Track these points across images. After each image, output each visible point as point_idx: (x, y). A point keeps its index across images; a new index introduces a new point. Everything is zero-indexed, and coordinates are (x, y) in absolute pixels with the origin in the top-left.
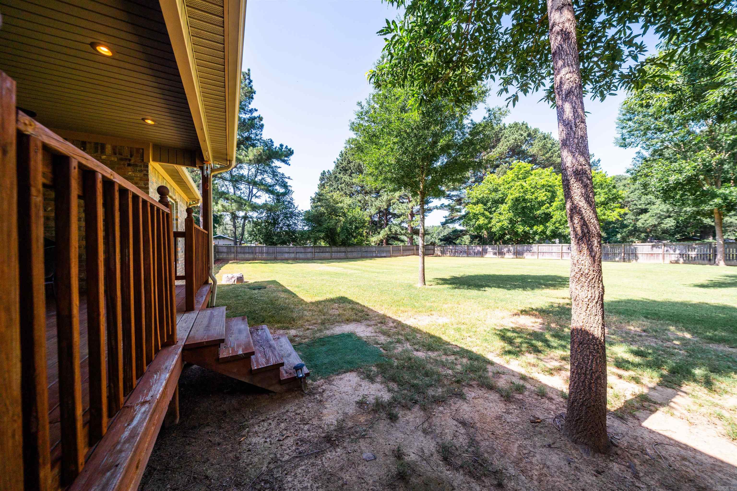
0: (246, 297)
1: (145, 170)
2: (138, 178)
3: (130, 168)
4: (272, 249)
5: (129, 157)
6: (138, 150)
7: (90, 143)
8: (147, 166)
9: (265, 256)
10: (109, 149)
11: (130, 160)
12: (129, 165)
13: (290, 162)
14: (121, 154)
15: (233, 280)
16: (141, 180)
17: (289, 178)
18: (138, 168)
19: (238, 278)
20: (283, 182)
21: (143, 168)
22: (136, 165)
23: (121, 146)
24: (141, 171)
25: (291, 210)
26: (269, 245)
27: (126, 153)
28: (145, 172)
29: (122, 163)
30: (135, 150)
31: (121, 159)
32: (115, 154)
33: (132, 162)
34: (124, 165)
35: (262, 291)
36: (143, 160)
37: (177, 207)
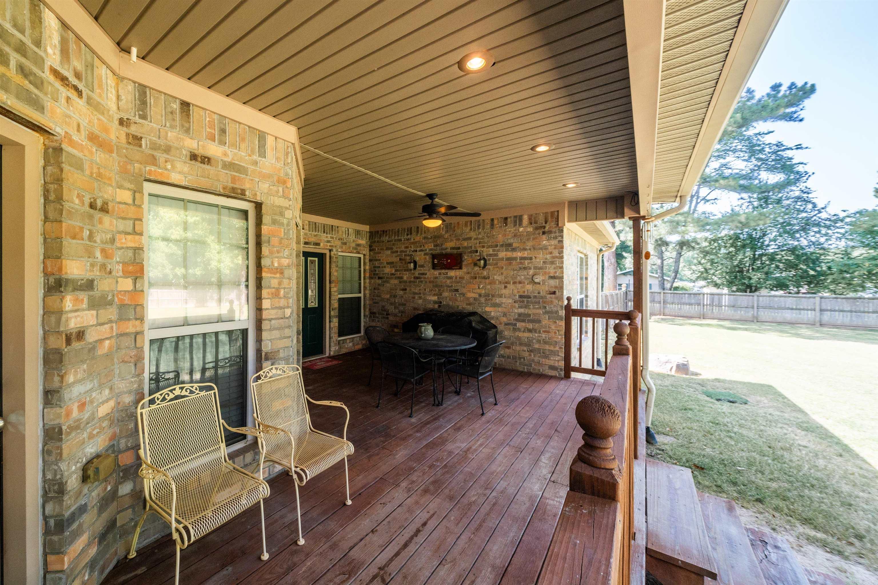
0: (706, 419)
1: (560, 236)
2: (553, 247)
3: (544, 237)
4: (744, 299)
5: (544, 224)
6: (552, 213)
7: (511, 217)
8: (562, 231)
9: (726, 311)
10: (525, 218)
11: (544, 227)
12: (544, 233)
13: (802, 114)
14: (536, 223)
15: (669, 366)
16: (555, 248)
17: (799, 147)
18: (553, 235)
19: (678, 366)
20: (780, 159)
21: (557, 234)
22: (550, 232)
23: (536, 214)
24: (555, 238)
25: (804, 215)
26: (738, 290)
27: (541, 219)
28: (560, 238)
29: (537, 232)
30: (549, 215)
31: (536, 228)
32: (531, 224)
33: (547, 229)
34: (539, 234)
35: (739, 409)
36: (558, 224)
37: (587, 262)
